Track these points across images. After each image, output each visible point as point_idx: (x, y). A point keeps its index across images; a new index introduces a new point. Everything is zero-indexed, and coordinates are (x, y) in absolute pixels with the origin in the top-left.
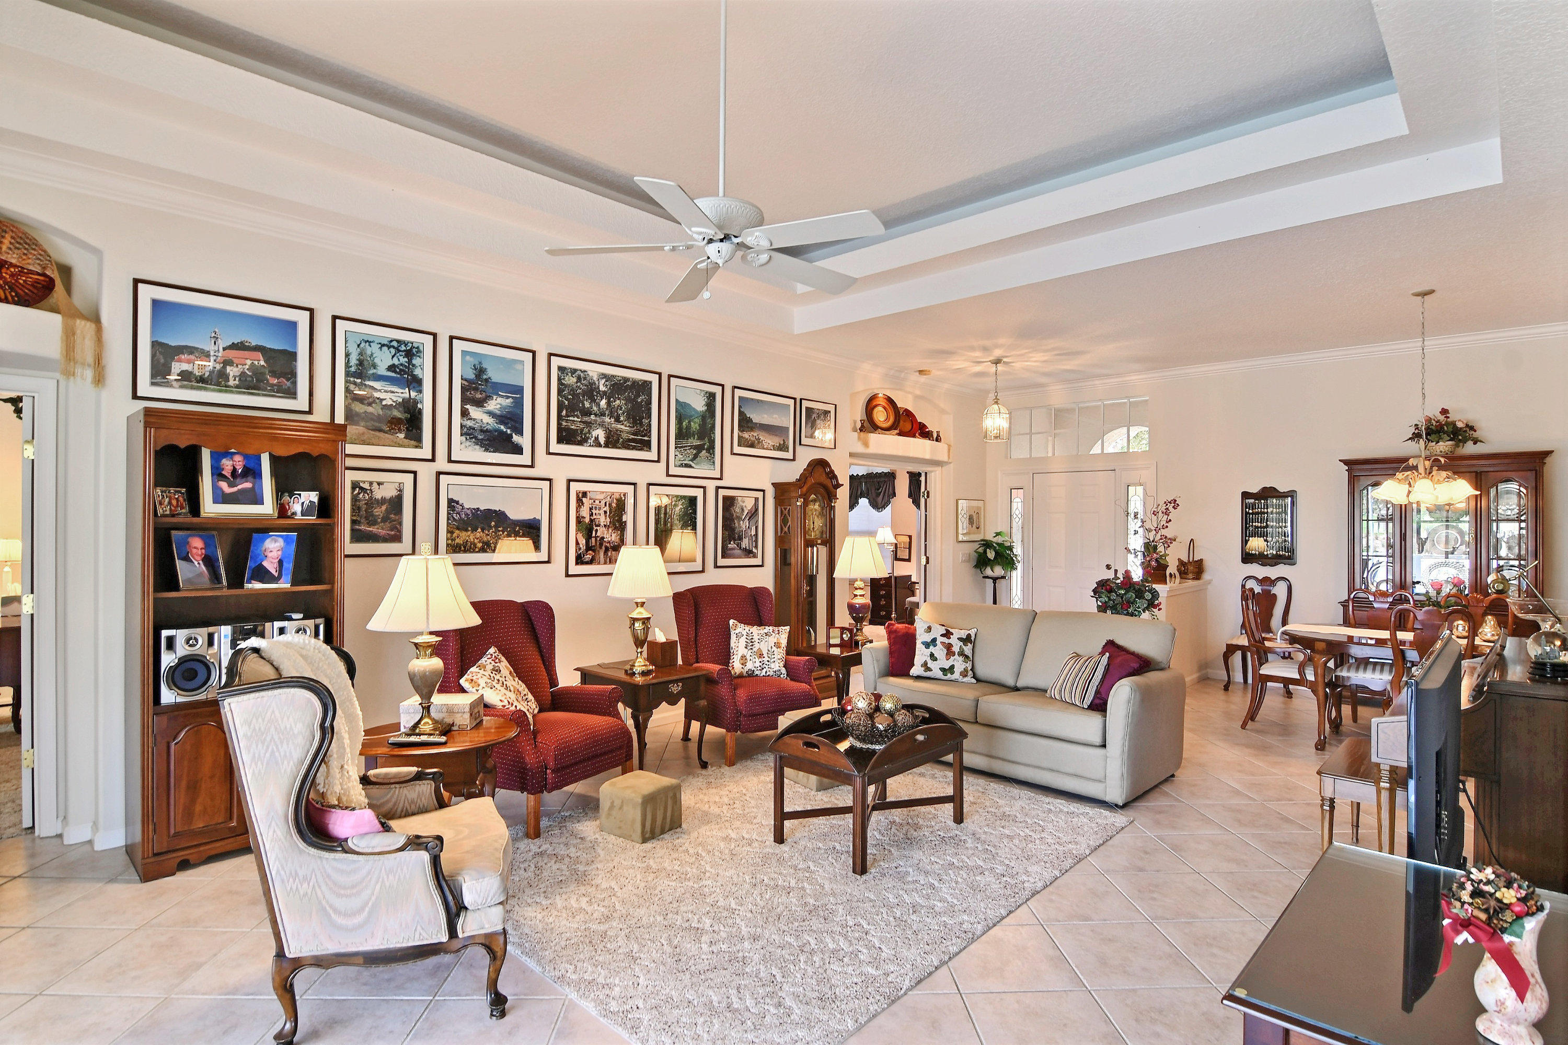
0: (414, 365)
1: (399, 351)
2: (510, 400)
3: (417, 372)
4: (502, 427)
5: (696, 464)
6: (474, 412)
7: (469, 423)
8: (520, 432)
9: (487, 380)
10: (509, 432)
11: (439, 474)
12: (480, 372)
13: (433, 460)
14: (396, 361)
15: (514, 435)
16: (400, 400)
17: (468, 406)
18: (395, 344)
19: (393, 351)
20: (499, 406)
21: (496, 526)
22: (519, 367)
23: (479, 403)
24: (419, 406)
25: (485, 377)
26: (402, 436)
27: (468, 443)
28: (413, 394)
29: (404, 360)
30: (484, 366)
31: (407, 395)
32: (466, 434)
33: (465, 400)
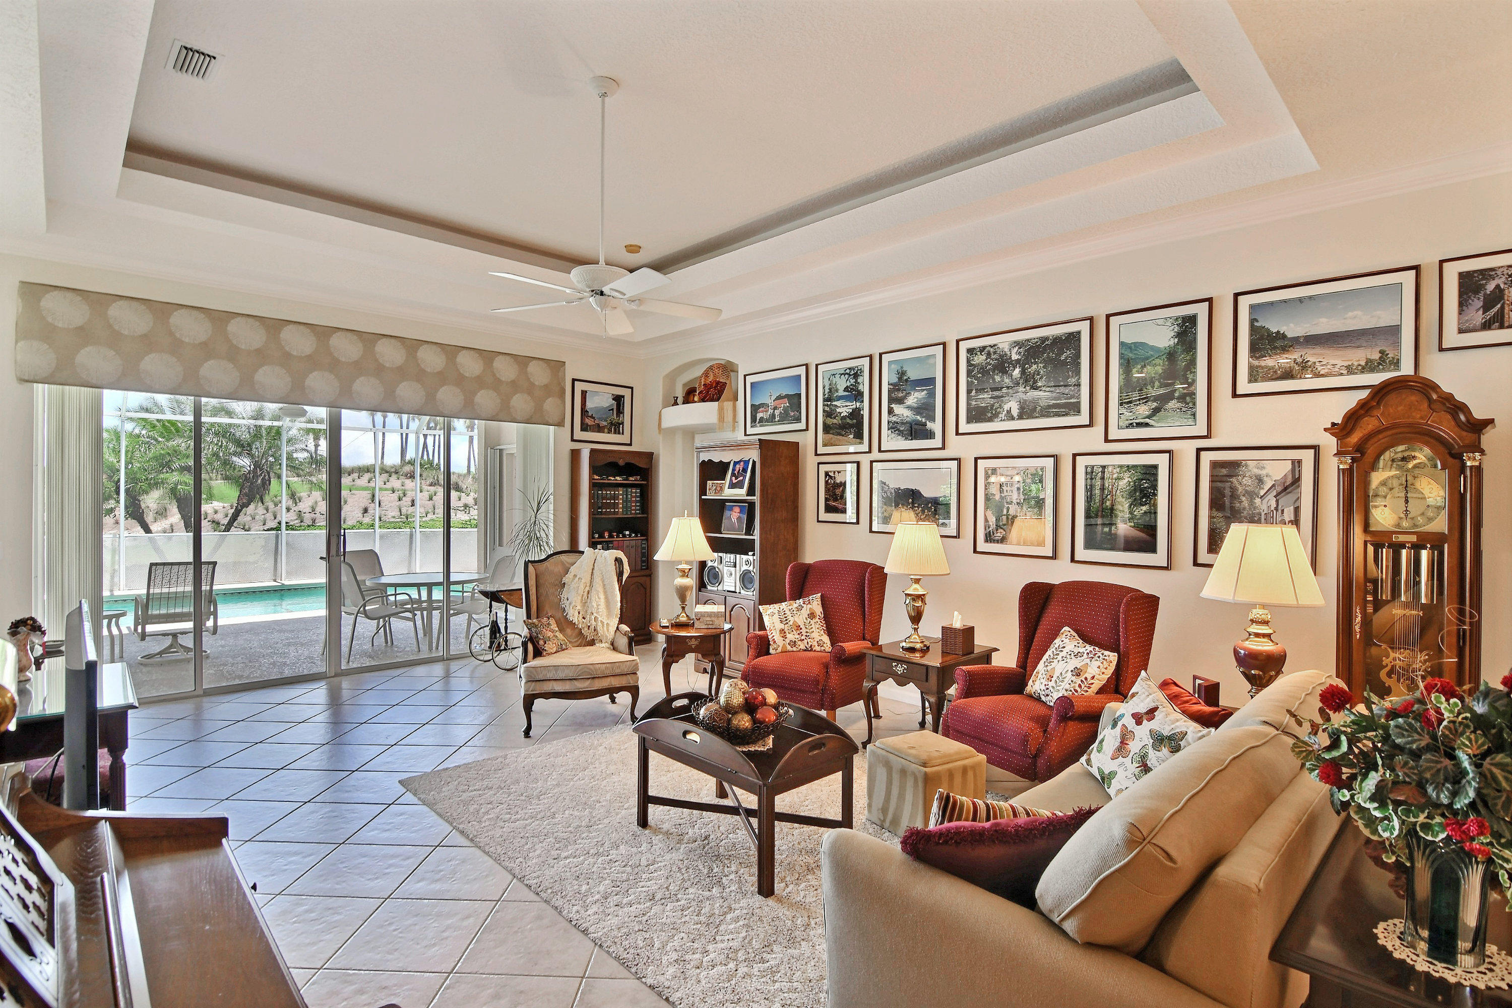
0: (858, 383)
1: (850, 375)
2: (925, 392)
3: (860, 387)
4: (918, 417)
5: (1157, 422)
6: (898, 409)
7: (894, 419)
8: (933, 419)
9: (906, 380)
10: (924, 420)
11: (872, 462)
12: (902, 374)
13: (870, 452)
14: (849, 384)
15: (928, 422)
16: (851, 411)
17: (893, 406)
18: (848, 371)
19: (847, 376)
20: (916, 400)
21: (912, 501)
22: (931, 361)
23: (900, 401)
24: (862, 412)
25: (905, 378)
26: (851, 436)
27: (893, 435)
28: (858, 404)
29: (853, 381)
30: (904, 369)
31: (854, 406)
32: (892, 428)
33: (891, 400)
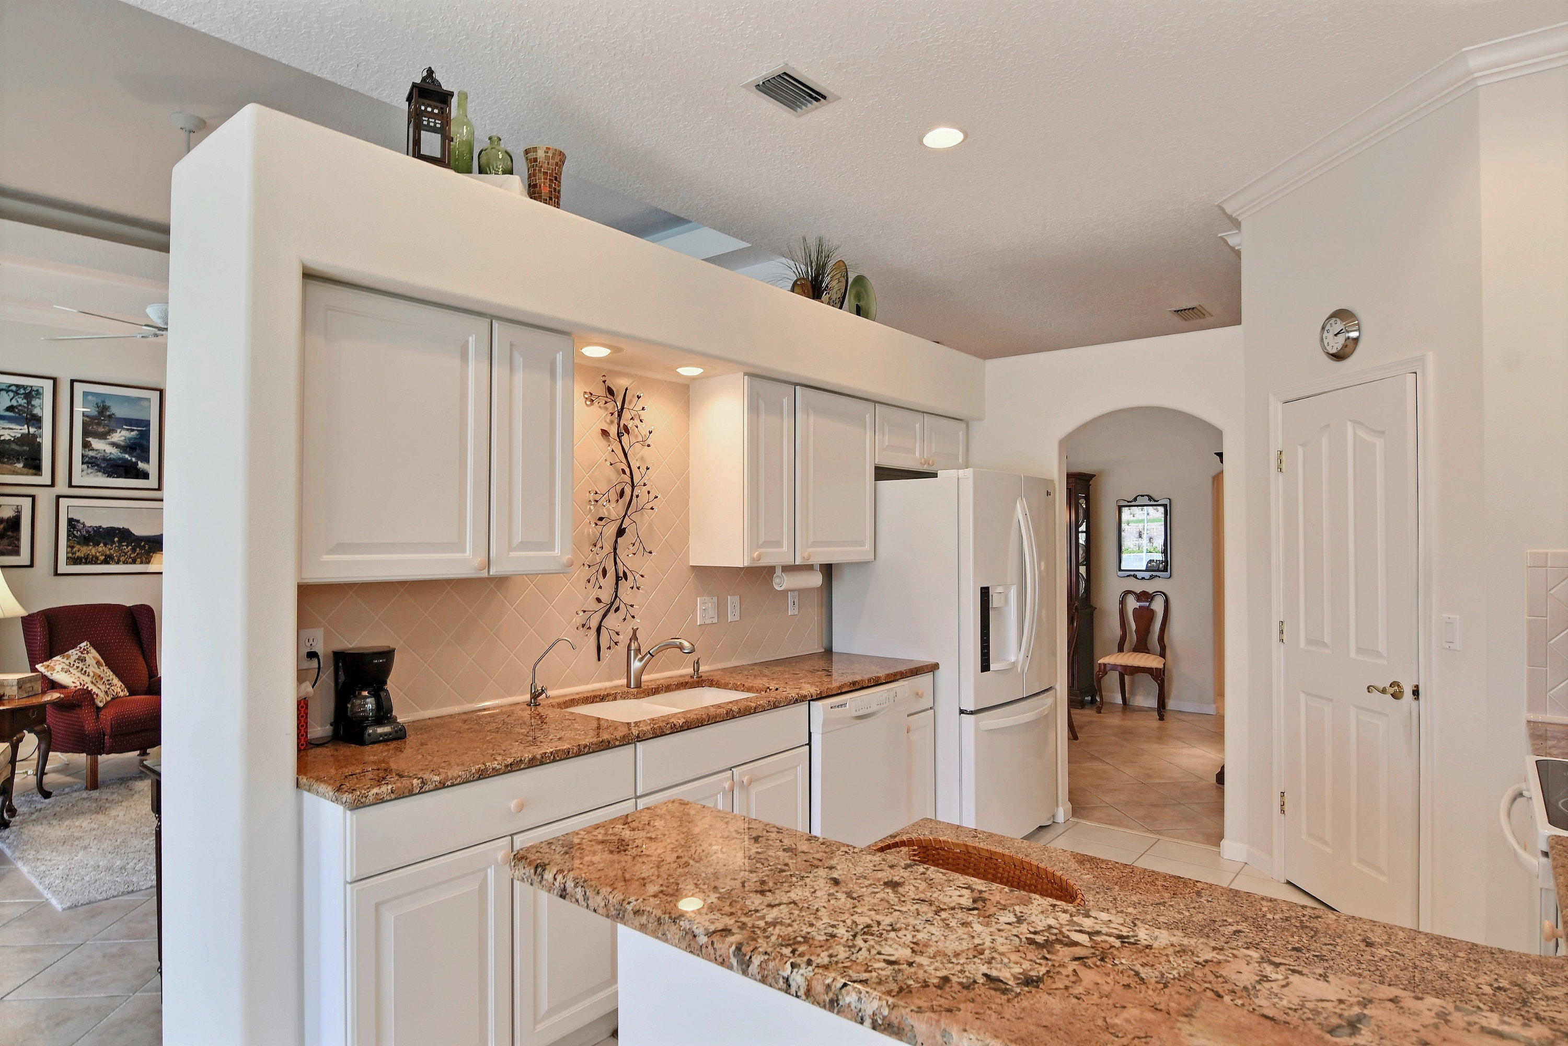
0: (33, 406)
1: (19, 394)
2: (133, 433)
3: (37, 411)
4: (127, 456)
6: (97, 444)
7: (91, 453)
8: (147, 460)
9: (110, 416)
10: (134, 460)
11: (58, 497)
12: (103, 410)
13: (53, 485)
14: (14, 403)
15: (139, 462)
16: (19, 435)
17: (90, 439)
18: (14, 388)
19: (12, 394)
20: (123, 438)
21: (120, 542)
22: (145, 404)
23: (103, 436)
24: (38, 440)
25: (108, 413)
26: (20, 465)
27: (90, 471)
28: (32, 430)
29: (22, 402)
30: (107, 404)
31: (26, 431)
32: (87, 463)
33: (86, 433)
